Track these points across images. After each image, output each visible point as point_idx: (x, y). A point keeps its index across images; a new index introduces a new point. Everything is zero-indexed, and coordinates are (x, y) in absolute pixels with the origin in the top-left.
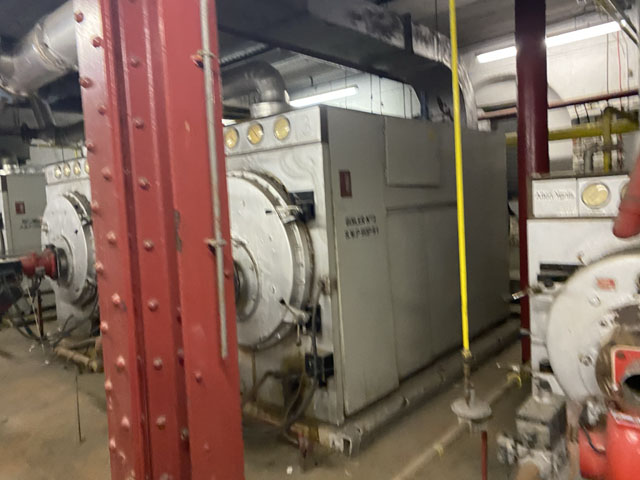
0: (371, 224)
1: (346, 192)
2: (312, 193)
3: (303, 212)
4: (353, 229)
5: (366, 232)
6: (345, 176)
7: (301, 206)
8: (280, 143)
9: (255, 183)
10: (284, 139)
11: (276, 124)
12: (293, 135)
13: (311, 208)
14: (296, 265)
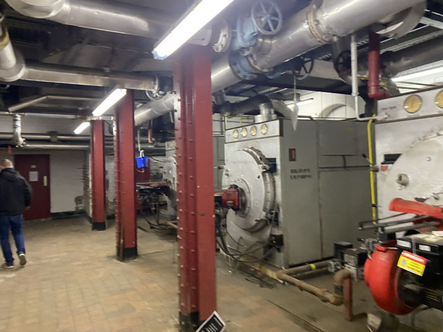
0: (307, 173)
1: (292, 159)
2: (275, 159)
3: (271, 167)
4: (296, 175)
5: (303, 177)
6: (291, 151)
7: (269, 165)
8: (264, 136)
9: (251, 153)
10: (264, 134)
11: (262, 126)
12: (269, 132)
13: (275, 166)
14: (267, 192)
